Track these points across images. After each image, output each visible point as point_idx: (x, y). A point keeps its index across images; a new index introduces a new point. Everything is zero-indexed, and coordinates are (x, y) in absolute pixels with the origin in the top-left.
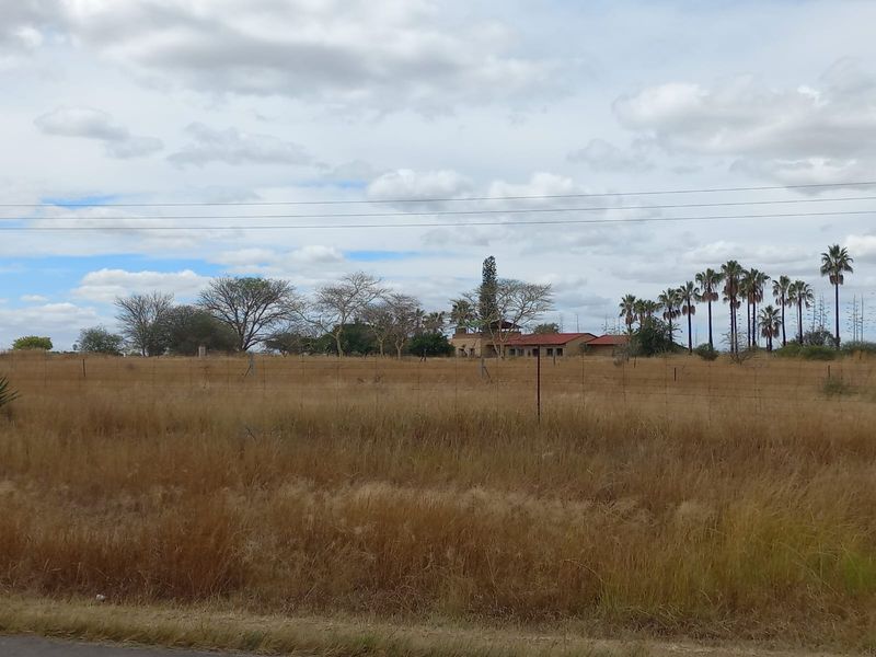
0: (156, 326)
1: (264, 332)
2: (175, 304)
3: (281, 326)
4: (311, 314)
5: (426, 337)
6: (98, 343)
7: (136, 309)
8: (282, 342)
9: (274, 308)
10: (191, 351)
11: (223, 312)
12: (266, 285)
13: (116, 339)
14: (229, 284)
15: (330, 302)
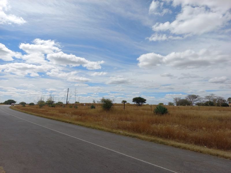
0: (179, 102)
1: (195, 103)
2: (181, 99)
3: (198, 102)
4: (204, 100)
5: (223, 103)
6: (170, 104)
7: (176, 99)
8: (198, 104)
9: (197, 99)
10: (184, 105)
11: (189, 100)
12: (195, 96)
13: (173, 103)
14: (189, 96)
15: (207, 98)
